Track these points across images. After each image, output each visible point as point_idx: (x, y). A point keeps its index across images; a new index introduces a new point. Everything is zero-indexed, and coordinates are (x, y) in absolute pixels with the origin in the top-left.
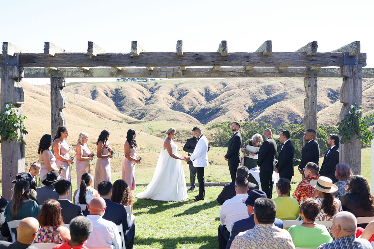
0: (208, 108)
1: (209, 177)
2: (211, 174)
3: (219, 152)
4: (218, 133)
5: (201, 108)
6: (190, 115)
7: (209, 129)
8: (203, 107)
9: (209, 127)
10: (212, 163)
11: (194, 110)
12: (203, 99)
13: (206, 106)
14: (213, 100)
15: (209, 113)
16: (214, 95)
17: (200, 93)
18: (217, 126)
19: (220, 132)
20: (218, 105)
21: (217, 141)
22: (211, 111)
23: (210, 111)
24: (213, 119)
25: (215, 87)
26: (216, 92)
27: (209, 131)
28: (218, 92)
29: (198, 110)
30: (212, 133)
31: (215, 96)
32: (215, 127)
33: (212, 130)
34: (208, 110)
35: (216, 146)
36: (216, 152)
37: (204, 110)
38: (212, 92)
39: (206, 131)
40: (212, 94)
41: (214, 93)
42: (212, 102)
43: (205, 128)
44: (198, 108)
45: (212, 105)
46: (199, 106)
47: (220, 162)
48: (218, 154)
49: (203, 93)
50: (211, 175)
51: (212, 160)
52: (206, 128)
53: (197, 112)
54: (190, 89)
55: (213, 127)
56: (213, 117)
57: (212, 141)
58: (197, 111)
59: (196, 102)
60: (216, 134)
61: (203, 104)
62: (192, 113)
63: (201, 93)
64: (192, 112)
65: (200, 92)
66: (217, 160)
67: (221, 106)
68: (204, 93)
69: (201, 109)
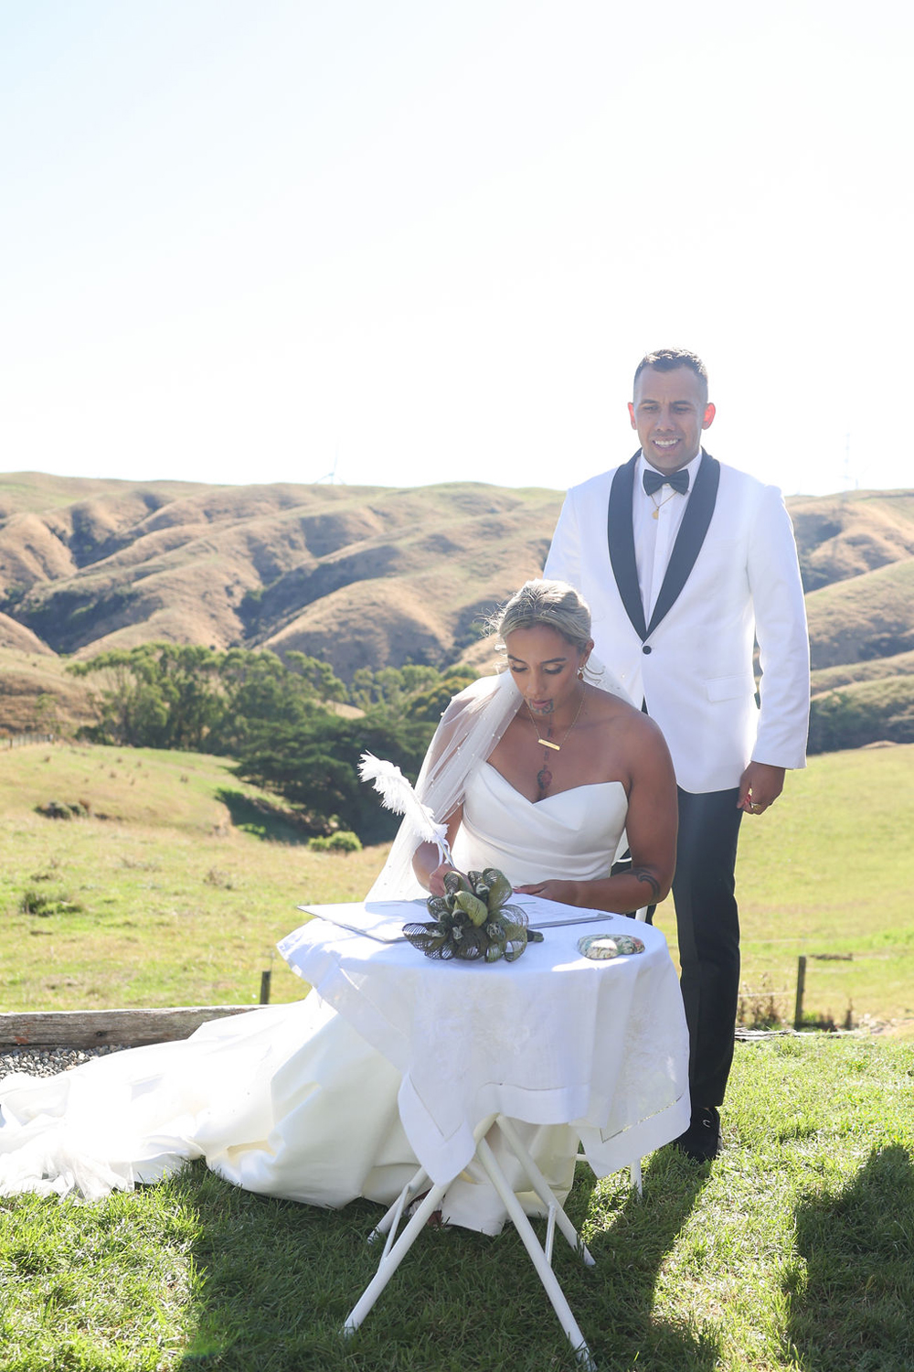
0: (81, 592)
2: (55, 867)
3: (117, 769)
4: (116, 691)
5: (52, 591)
6: (11, 615)
7: (80, 672)
8: (60, 587)
9: (82, 664)
10: (82, 810)
11: (27, 596)
12: (62, 556)
13: (75, 582)
14: (104, 562)
15: (84, 609)
16: (108, 540)
17: (53, 531)
18: (114, 662)
19: (123, 689)
20: (123, 580)
21: (113, 723)
22: (96, 606)
23: (92, 606)
24: (99, 636)
25: (117, 507)
26: (115, 529)
27: (79, 681)
28: (124, 531)
29: (42, 599)
30: (94, 687)
31: (115, 544)
32: (106, 665)
33: (93, 679)
34: (84, 598)
35: (106, 743)
36: (102, 767)
37: (66, 601)
38: (103, 528)
39: (68, 678)
40: (100, 536)
41: (107, 535)
42: (98, 568)
43: (62, 668)
44: (44, 590)
45: (99, 578)
46: (47, 582)
47: (117, 807)
48: (113, 776)
49: (64, 532)
51: (85, 798)
52: (68, 670)
53: (38, 605)
54: (14, 512)
55: (97, 664)
56: (100, 627)
57: (92, 723)
58: (37, 601)
59: (33, 565)
60: (107, 695)
61: (67, 575)
62: (18, 607)
63: (58, 532)
64: (16, 603)
65: (52, 526)
66: (106, 798)
67: (135, 585)
68: (70, 533)
69: (56, 595)
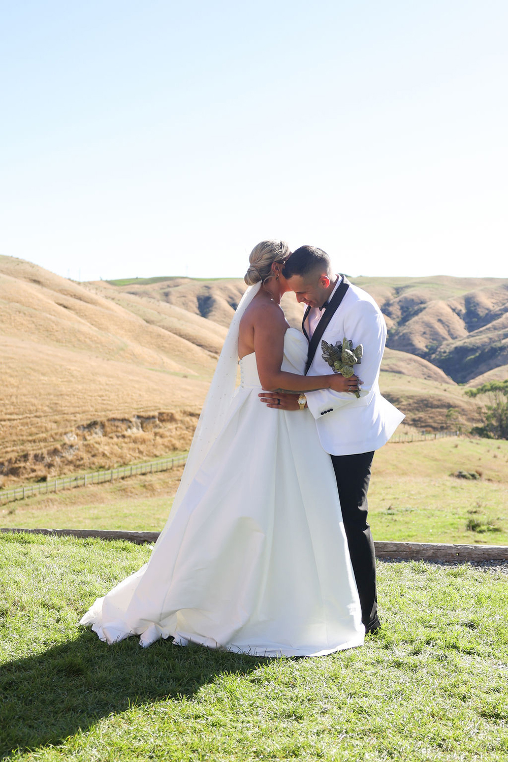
0: (471, 346)
1: (475, 512)
2: (480, 506)
3: (497, 452)
4: (495, 406)
5: (454, 346)
6: (429, 361)
7: (473, 395)
8: (459, 343)
9: (474, 390)
10: (478, 476)
11: (439, 349)
12: (459, 325)
13: (467, 340)
14: (484, 328)
15: (473, 357)
16: (487, 314)
17: (454, 310)
18: (494, 388)
19: (498, 404)
20: (496, 339)
21: (492, 425)
22: (480, 355)
23: (477, 354)
24: (482, 373)
25: (492, 295)
26: (491, 308)
27: (472, 400)
28: (497, 309)
29: (448, 351)
30: (482, 404)
31: (491, 317)
32: (489, 390)
33: (480, 398)
34: (473, 350)
35: (489, 437)
36: (488, 451)
37: (462, 351)
38: (483, 307)
39: (466, 398)
40: (482, 313)
41: (487, 312)
42: (481, 332)
43: (463, 392)
44: (448, 346)
45: (481, 338)
46: (451, 341)
47: (498, 476)
48: (495, 457)
49: (461, 310)
50: (478, 509)
51: (480, 470)
52: (466, 393)
53: (445, 355)
54: (431, 300)
55: (483, 390)
56: (482, 367)
57: (481, 425)
58: (445, 352)
59: (442, 331)
60: (489, 408)
61: (463, 337)
62: (433, 356)
63: (457, 311)
64: (433, 353)
65: (453, 307)
66: (491, 469)
67: (504, 341)
68: (464, 311)
69: (456, 348)
